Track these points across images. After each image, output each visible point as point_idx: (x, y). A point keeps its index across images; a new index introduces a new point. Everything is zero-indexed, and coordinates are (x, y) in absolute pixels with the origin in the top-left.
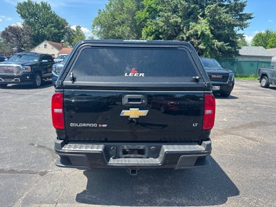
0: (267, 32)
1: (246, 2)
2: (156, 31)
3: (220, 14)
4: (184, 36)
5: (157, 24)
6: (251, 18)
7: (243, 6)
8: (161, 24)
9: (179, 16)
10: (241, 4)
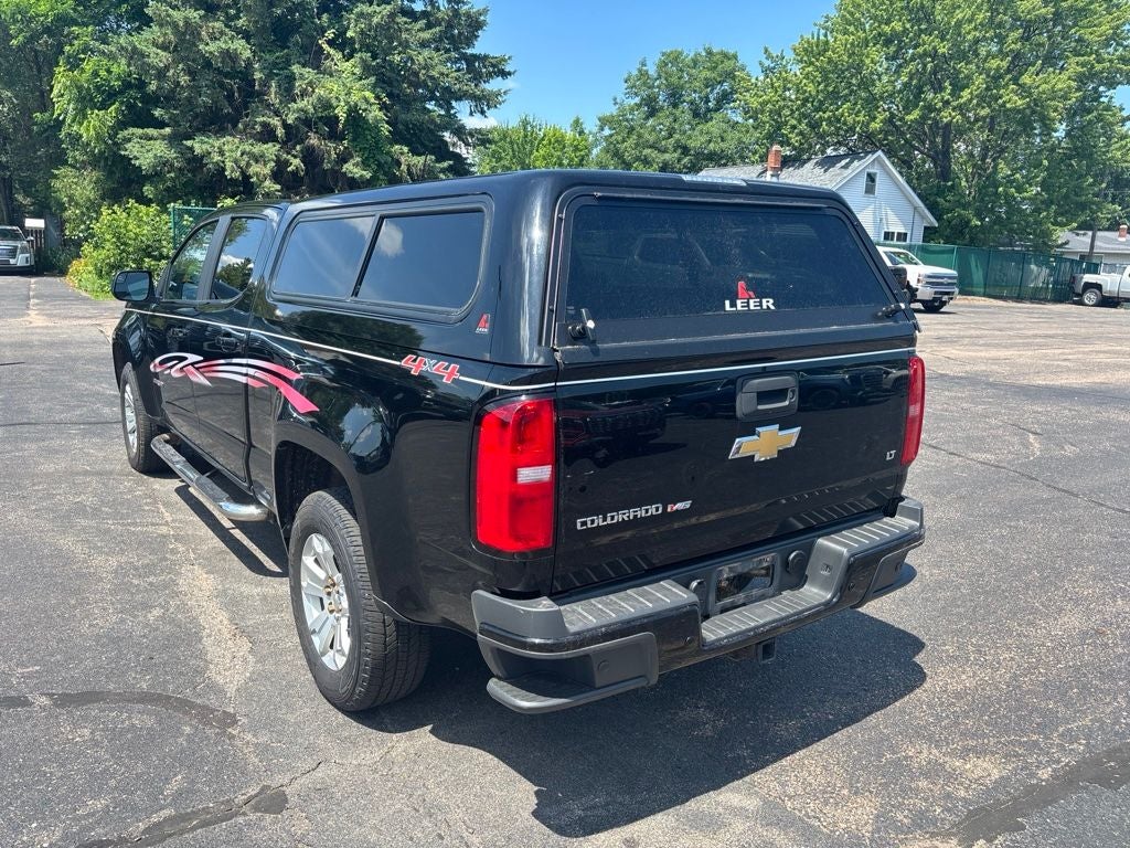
0: (525, 123)
1: (485, 11)
2: (127, 85)
3: (405, 45)
4: (275, 121)
5: (135, 54)
6: (505, 74)
7: (475, 25)
8: (160, 58)
9: (238, 31)
10: (468, 15)
